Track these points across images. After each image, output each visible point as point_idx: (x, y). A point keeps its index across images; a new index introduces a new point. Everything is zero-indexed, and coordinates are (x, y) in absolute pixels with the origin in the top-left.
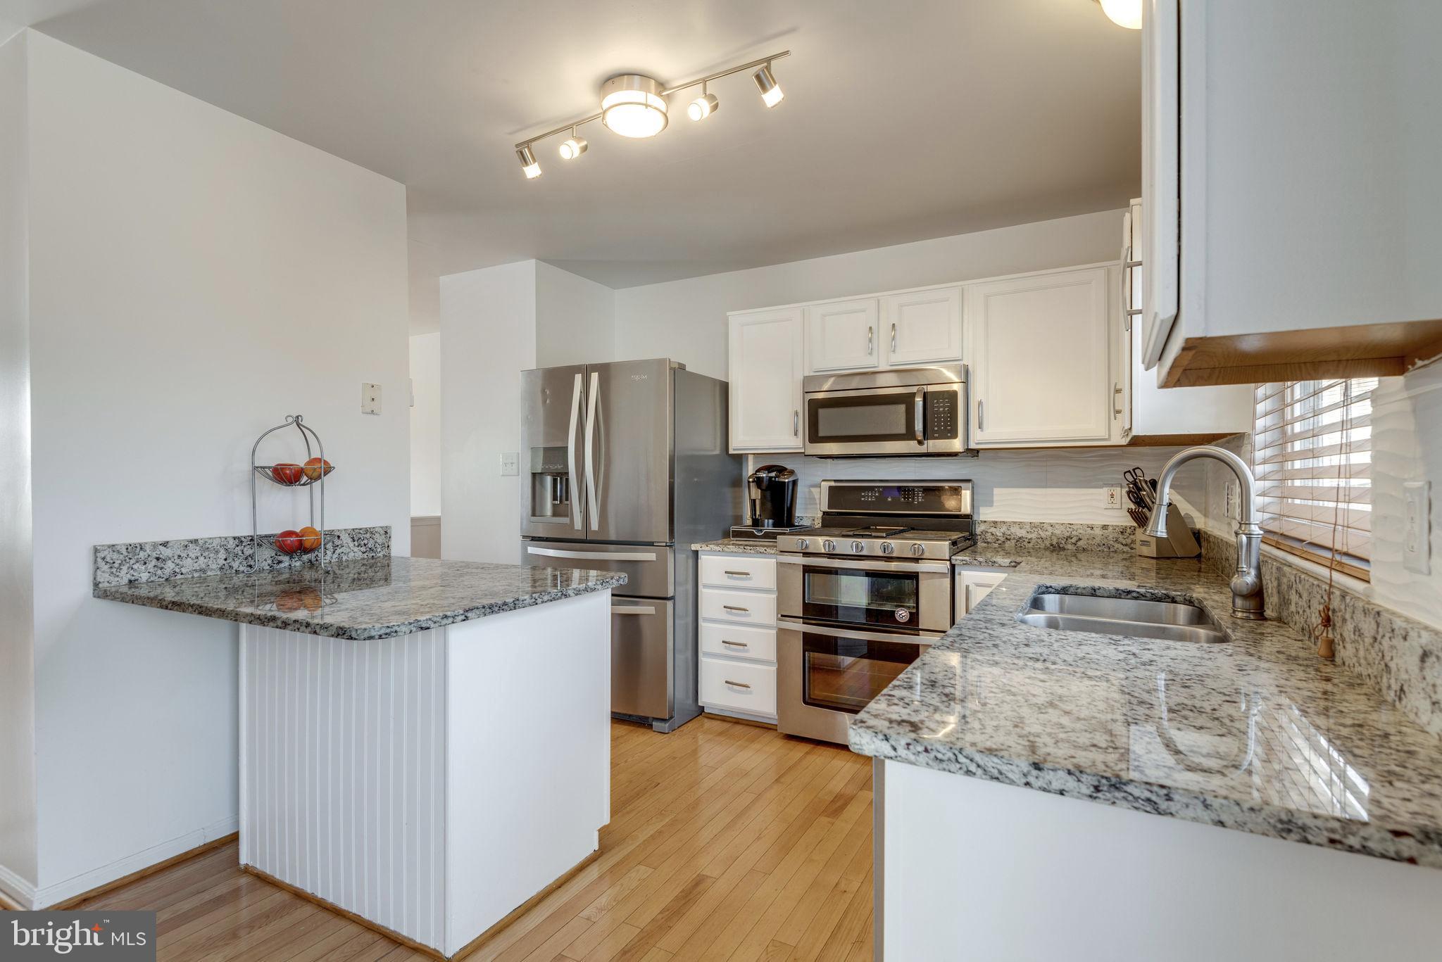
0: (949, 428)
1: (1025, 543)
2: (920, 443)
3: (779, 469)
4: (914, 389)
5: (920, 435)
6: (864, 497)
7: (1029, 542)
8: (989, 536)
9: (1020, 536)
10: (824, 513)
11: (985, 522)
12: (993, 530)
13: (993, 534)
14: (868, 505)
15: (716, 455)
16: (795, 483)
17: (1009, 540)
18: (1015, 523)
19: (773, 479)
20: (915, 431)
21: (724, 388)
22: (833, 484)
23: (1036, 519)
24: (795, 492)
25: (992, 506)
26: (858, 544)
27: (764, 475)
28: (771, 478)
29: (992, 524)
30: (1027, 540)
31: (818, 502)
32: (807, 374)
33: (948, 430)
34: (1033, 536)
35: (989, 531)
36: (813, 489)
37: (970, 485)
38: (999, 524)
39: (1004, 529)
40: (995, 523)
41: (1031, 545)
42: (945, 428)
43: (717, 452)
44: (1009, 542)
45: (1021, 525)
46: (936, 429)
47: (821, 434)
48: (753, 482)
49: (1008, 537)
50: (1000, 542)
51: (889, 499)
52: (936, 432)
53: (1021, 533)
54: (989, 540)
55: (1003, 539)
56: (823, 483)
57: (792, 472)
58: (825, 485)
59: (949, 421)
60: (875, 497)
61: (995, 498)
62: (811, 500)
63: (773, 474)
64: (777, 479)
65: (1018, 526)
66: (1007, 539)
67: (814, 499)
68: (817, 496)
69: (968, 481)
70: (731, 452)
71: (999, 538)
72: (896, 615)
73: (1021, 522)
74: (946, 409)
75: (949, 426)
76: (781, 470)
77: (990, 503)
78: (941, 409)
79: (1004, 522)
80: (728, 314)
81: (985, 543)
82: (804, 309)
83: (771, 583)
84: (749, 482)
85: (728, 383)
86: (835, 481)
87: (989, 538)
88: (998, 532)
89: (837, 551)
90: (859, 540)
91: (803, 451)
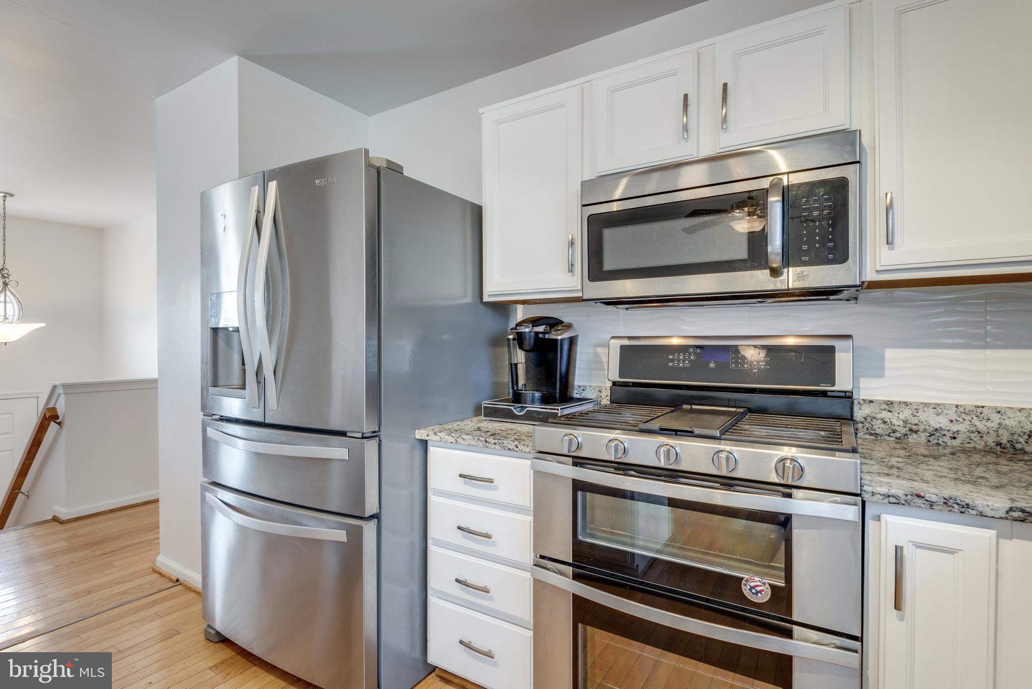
0: (830, 244)
1: (946, 439)
2: (775, 272)
3: (551, 322)
4: (765, 183)
5: (776, 261)
6: (672, 361)
7: (954, 438)
8: (878, 425)
9: (937, 426)
10: (614, 384)
11: (871, 402)
12: (885, 415)
13: (885, 422)
14: (677, 372)
15: (467, 305)
16: (572, 341)
17: (916, 432)
18: (926, 405)
19: (541, 336)
20: (767, 253)
21: (477, 213)
22: (626, 342)
23: (969, 400)
24: (573, 354)
25: (882, 376)
26: (668, 450)
27: (527, 330)
28: (537, 333)
29: (884, 406)
30: (949, 434)
31: (606, 367)
32: (587, 177)
33: (829, 248)
34: (962, 427)
35: (879, 416)
36: (599, 350)
37: (848, 343)
38: (895, 405)
39: (906, 414)
40: (890, 403)
41: (956, 443)
42: (823, 245)
43: (469, 299)
44: (914, 435)
45: (937, 408)
46: (805, 247)
47: (607, 266)
48: (514, 339)
49: (915, 428)
50: (898, 435)
51: (712, 365)
52: (806, 253)
53: (941, 422)
54: (879, 431)
55: (903, 431)
56: (612, 341)
57: (569, 326)
58: (616, 344)
59: (831, 233)
60: (690, 361)
61: (888, 365)
62: (596, 364)
63: (541, 329)
64: (547, 336)
65: (932, 411)
66: (911, 430)
67: (601, 362)
68: (605, 359)
69: (848, 337)
70: (486, 299)
71: (897, 428)
72: (743, 587)
73: (939, 405)
74: (825, 212)
75: (830, 241)
76: (554, 323)
77: (879, 371)
78: (816, 213)
79: (906, 404)
80: (481, 111)
81: (872, 434)
82: (582, 89)
83: (526, 498)
84: (509, 340)
85: (482, 207)
86: (629, 338)
87: (878, 427)
88: (896, 420)
89: (631, 459)
90: (672, 441)
91: (580, 294)
